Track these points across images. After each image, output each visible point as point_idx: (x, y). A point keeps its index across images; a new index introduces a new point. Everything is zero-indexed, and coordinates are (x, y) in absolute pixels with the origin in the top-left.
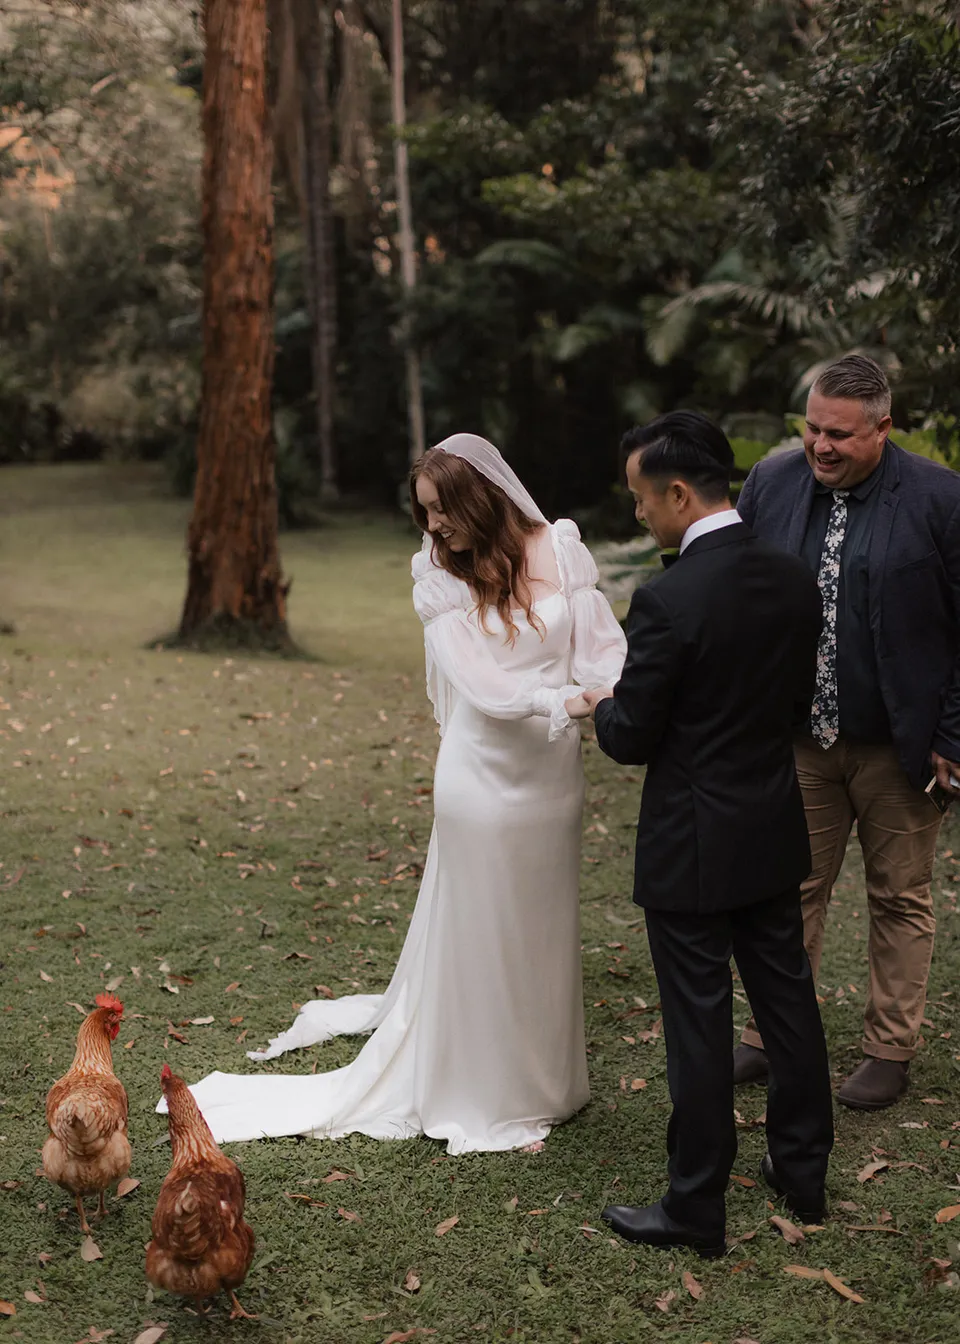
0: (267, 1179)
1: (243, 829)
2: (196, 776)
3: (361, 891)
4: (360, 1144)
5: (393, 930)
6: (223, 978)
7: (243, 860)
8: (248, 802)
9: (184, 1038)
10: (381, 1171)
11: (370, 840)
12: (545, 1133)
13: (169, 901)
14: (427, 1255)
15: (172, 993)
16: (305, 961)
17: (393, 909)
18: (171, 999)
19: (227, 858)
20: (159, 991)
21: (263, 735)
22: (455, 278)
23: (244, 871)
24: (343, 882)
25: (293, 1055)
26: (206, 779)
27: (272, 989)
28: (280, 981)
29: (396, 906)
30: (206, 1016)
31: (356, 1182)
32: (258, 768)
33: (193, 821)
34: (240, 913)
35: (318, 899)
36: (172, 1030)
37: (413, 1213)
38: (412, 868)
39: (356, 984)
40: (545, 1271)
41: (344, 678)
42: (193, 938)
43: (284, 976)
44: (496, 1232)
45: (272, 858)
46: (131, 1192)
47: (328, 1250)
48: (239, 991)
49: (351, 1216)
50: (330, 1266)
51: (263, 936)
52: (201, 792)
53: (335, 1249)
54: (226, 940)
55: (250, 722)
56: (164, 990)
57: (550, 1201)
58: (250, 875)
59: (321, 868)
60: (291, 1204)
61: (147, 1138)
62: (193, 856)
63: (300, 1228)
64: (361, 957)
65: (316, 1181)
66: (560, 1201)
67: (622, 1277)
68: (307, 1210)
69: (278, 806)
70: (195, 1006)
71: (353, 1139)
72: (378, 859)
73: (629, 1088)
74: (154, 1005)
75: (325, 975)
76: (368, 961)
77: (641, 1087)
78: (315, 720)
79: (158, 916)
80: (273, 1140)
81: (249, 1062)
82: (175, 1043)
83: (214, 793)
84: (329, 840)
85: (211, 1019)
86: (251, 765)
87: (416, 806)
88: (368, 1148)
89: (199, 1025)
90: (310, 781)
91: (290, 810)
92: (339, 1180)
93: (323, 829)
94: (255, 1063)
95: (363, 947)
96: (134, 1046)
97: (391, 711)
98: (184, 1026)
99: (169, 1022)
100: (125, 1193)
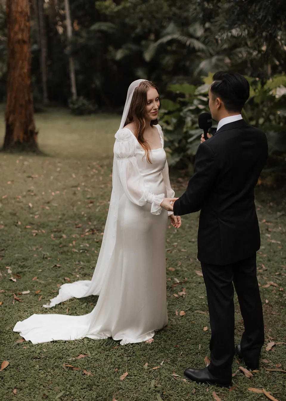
0: (56, 359)
1: (32, 217)
2: (14, 198)
3: (76, 239)
4: (88, 342)
5: (88, 255)
6: (31, 275)
7: (33, 229)
8: (33, 207)
9: (20, 300)
10: (97, 353)
11: (75, 221)
12: (153, 335)
13: (10, 245)
14: (119, 389)
15: (14, 282)
16: (59, 267)
17: (87, 246)
18: (14, 284)
19: (28, 228)
20: (9, 281)
21: (36, 183)
22: (84, 34)
23: (34, 233)
24: (69, 236)
25: (60, 306)
26: (18, 200)
27: (49, 279)
28: (51, 276)
29: (88, 245)
30: (27, 291)
31: (88, 359)
32: (35, 195)
33: (14, 214)
34: (35, 249)
35: (61, 243)
36: (15, 297)
37: (111, 371)
38: (91, 230)
39: (78, 276)
40: (162, 394)
41: (59, 162)
42: (19, 260)
43: (53, 273)
44: (142, 378)
45: (43, 228)
46: (6, 368)
47: (82, 389)
48: (38, 280)
49: (89, 373)
50: (83, 396)
51: (43, 258)
52: (17, 204)
53: (84, 388)
54: (31, 260)
55: (31, 179)
56: (11, 280)
57: (159, 363)
58: (37, 234)
59: (60, 231)
60: (66, 370)
61: (10, 342)
62: (16, 228)
63: (70, 380)
64: (78, 265)
65: (74, 359)
66: (163, 363)
67: (191, 395)
68: (72, 371)
69: (43, 209)
70: (22, 287)
71: (85, 340)
72: (79, 227)
73: (179, 315)
74: (8, 287)
75: (67, 273)
76: (81, 267)
77: (183, 314)
78: (52, 178)
79: (6, 251)
80: (56, 342)
81: (44, 309)
82: (17, 302)
83: (21, 204)
84: (61, 221)
85: (28, 292)
86: (32, 194)
87: (89, 208)
88: (91, 343)
89: (25, 294)
90: (53, 199)
91: (47, 210)
92: (82, 358)
93: (60, 217)
94: (46, 309)
95: (79, 261)
96: (2, 304)
97: (76, 174)
98: (19, 294)
99: (14, 293)
100: (4, 368)
